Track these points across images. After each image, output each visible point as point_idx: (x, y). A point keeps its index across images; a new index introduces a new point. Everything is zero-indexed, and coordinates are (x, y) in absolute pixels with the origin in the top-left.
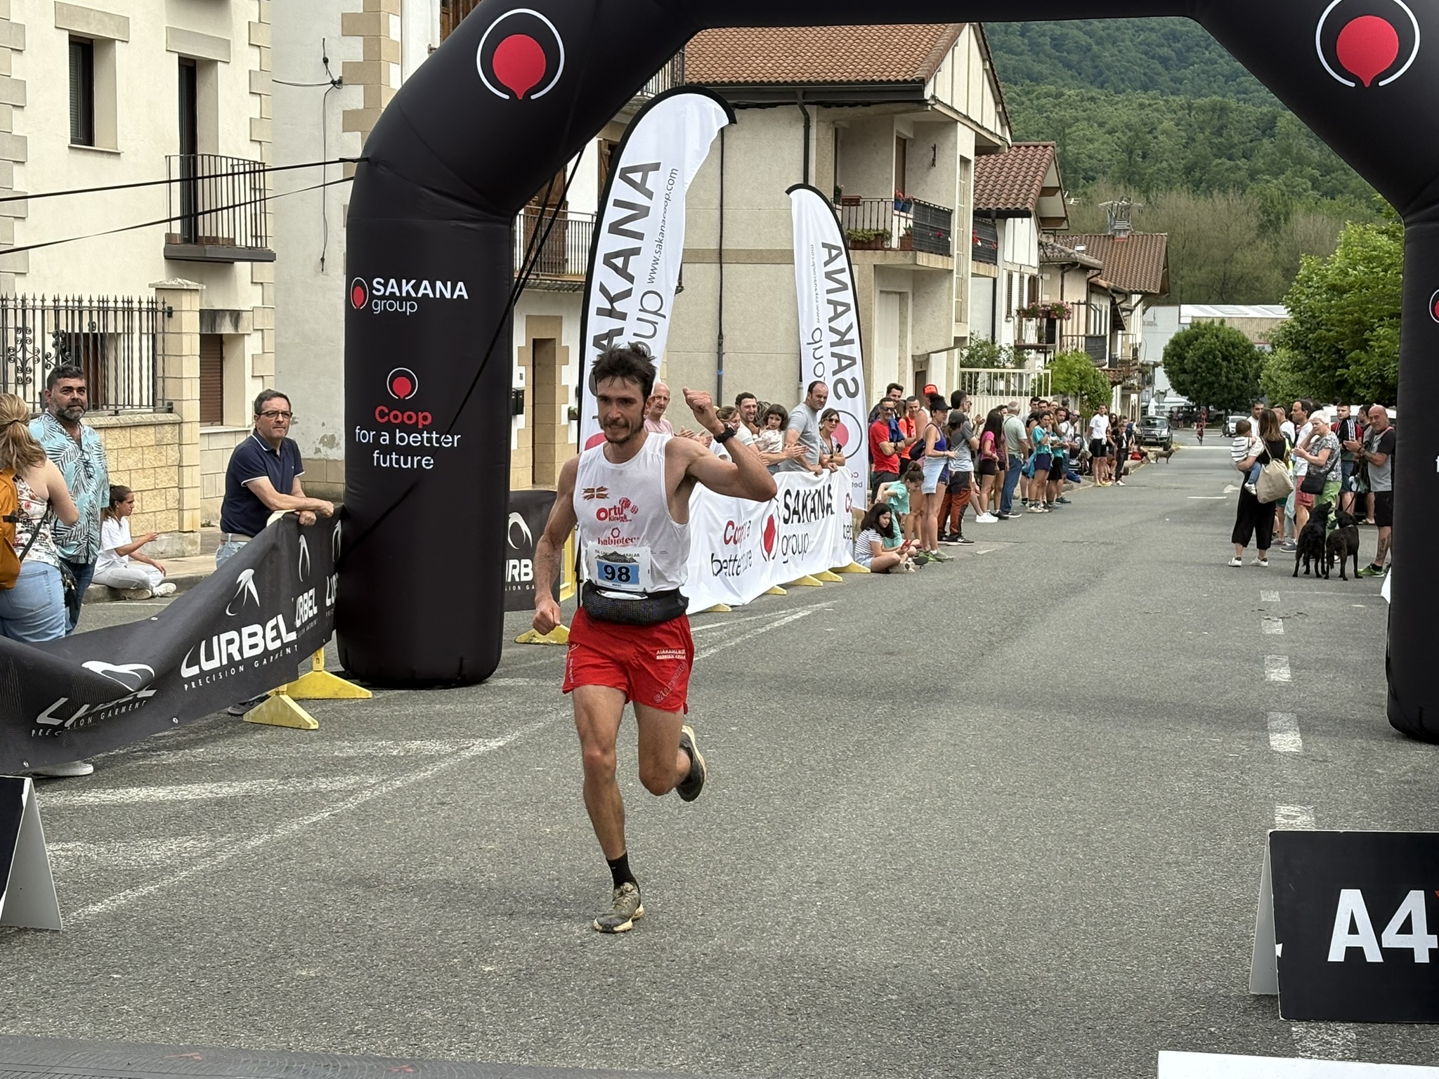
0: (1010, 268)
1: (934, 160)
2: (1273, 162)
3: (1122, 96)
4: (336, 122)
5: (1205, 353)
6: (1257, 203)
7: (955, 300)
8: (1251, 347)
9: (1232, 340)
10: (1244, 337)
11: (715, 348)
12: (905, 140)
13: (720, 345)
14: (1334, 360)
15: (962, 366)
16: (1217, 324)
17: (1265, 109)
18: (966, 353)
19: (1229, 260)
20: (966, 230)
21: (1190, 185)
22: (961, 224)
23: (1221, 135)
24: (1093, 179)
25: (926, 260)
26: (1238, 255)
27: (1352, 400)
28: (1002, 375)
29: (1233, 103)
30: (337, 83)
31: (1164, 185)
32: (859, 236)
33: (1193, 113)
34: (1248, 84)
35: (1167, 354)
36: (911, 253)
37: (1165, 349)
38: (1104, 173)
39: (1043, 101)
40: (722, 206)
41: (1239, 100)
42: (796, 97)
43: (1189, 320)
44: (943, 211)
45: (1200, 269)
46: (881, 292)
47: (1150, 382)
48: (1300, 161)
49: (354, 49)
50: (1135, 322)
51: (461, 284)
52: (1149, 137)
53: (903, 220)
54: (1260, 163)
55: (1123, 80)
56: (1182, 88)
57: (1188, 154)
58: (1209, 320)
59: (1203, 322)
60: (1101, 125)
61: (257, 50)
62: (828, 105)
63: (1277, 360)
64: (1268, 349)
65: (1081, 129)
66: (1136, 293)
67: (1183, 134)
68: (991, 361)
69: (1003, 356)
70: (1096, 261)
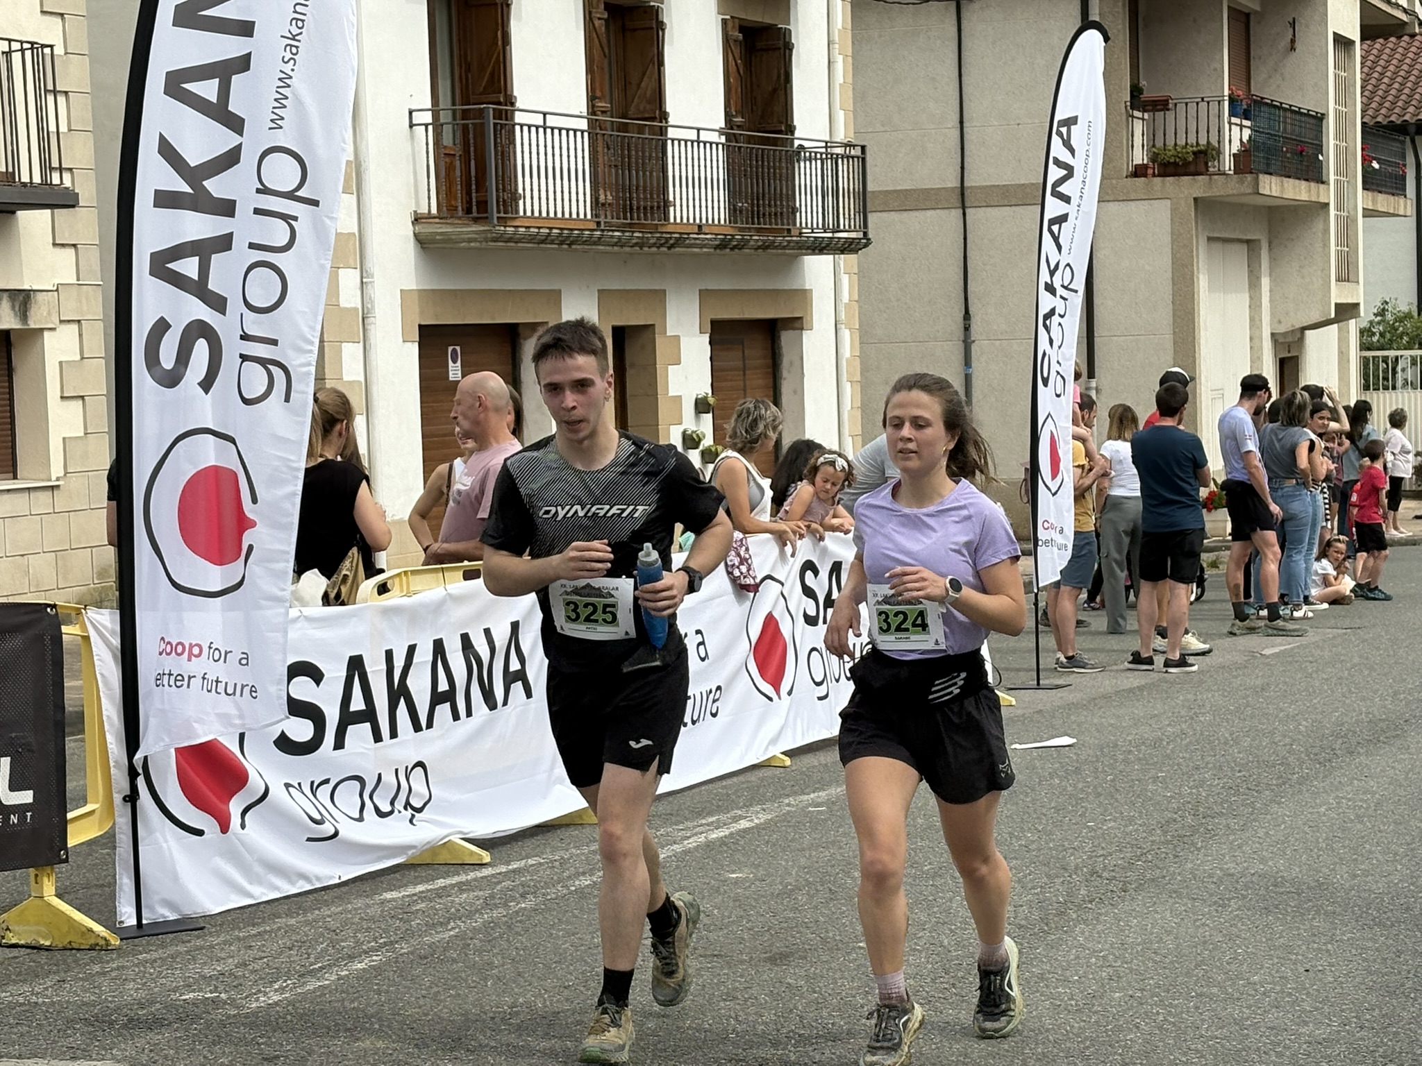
1: (1293, 41)
7: (1331, 247)
11: (960, 333)
12: (1248, 15)
13: (967, 329)
15: (1364, 347)
20: (1351, 145)
22: (1341, 135)
25: (1273, 187)
32: (1169, 156)
36: (1249, 177)
40: (961, 122)
44: (1308, 115)
46: (1210, 239)
53: (1236, 130)
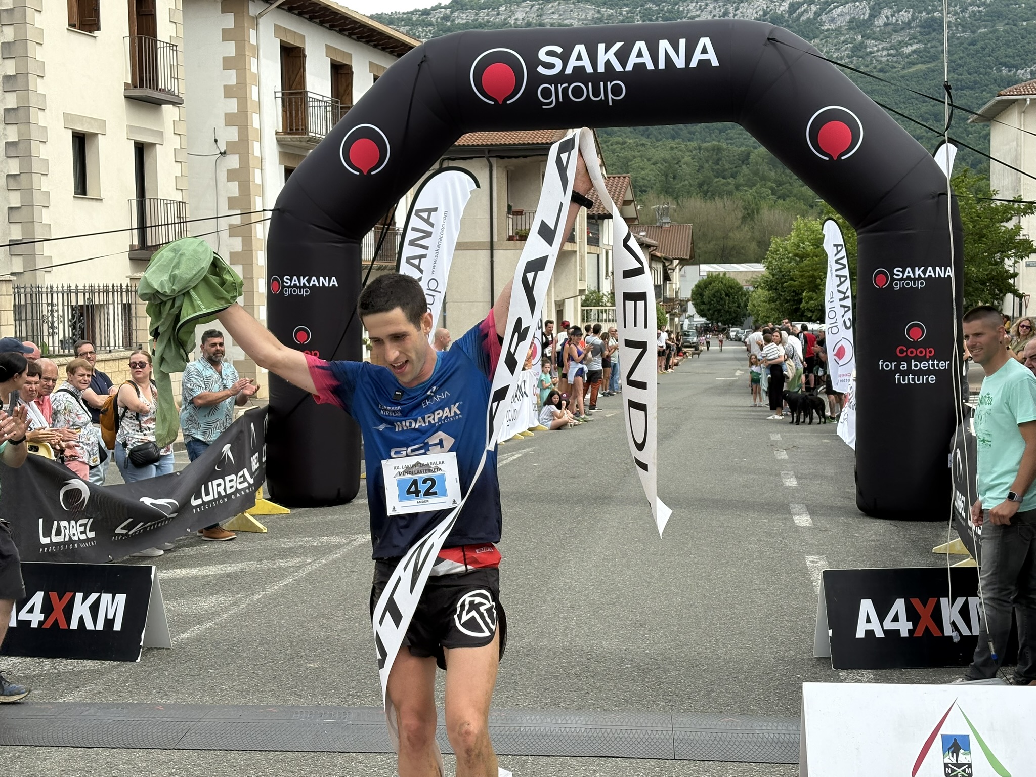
0: (607, 248)
2: (749, 179)
3: (660, 143)
4: (223, 176)
5: (715, 292)
6: (740, 203)
7: (578, 268)
8: (741, 288)
9: (731, 284)
10: (737, 283)
14: (793, 296)
15: (582, 306)
16: (721, 275)
17: (743, 149)
18: (584, 297)
19: (726, 237)
20: (583, 227)
21: (702, 194)
22: (581, 224)
23: (718, 164)
24: (645, 191)
26: (731, 234)
27: (804, 319)
28: (606, 311)
29: (724, 146)
30: (223, 154)
31: (686, 194)
32: (523, 233)
33: (702, 152)
34: (732, 134)
35: (693, 293)
37: (692, 291)
38: (652, 188)
39: (615, 147)
41: (728, 144)
42: (484, 154)
43: (705, 274)
45: (709, 242)
47: (685, 310)
48: (764, 178)
49: (232, 134)
50: (676, 276)
51: (334, 278)
52: (677, 166)
54: (741, 180)
55: (660, 133)
56: (695, 137)
57: (699, 175)
58: (717, 273)
59: (714, 274)
60: (649, 160)
61: (178, 137)
62: (502, 158)
63: (759, 297)
64: (751, 289)
65: (636, 163)
66: (676, 259)
67: (696, 164)
68: (598, 302)
69: (605, 299)
70: (654, 242)
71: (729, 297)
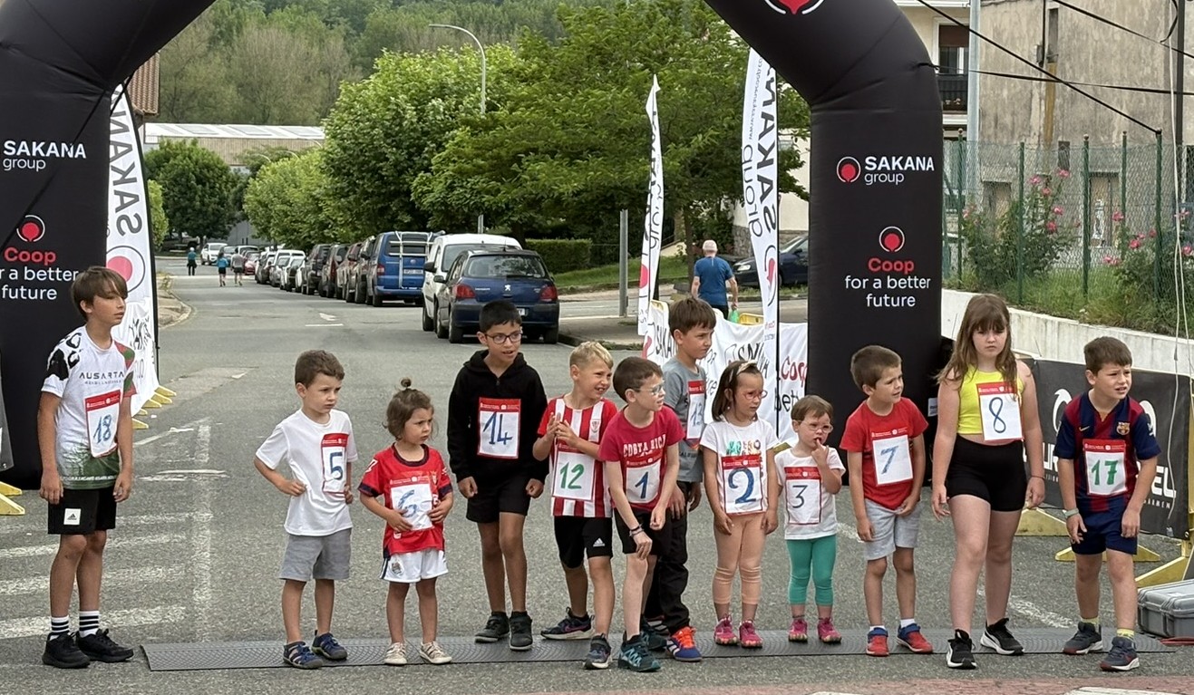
5: (177, 175)
8: (225, 170)
9: (206, 161)
10: (218, 159)
16: (188, 144)
26: (190, 68)
43: (156, 140)
58: (180, 140)
59: (174, 142)
64: (246, 171)
71: (204, 185)
